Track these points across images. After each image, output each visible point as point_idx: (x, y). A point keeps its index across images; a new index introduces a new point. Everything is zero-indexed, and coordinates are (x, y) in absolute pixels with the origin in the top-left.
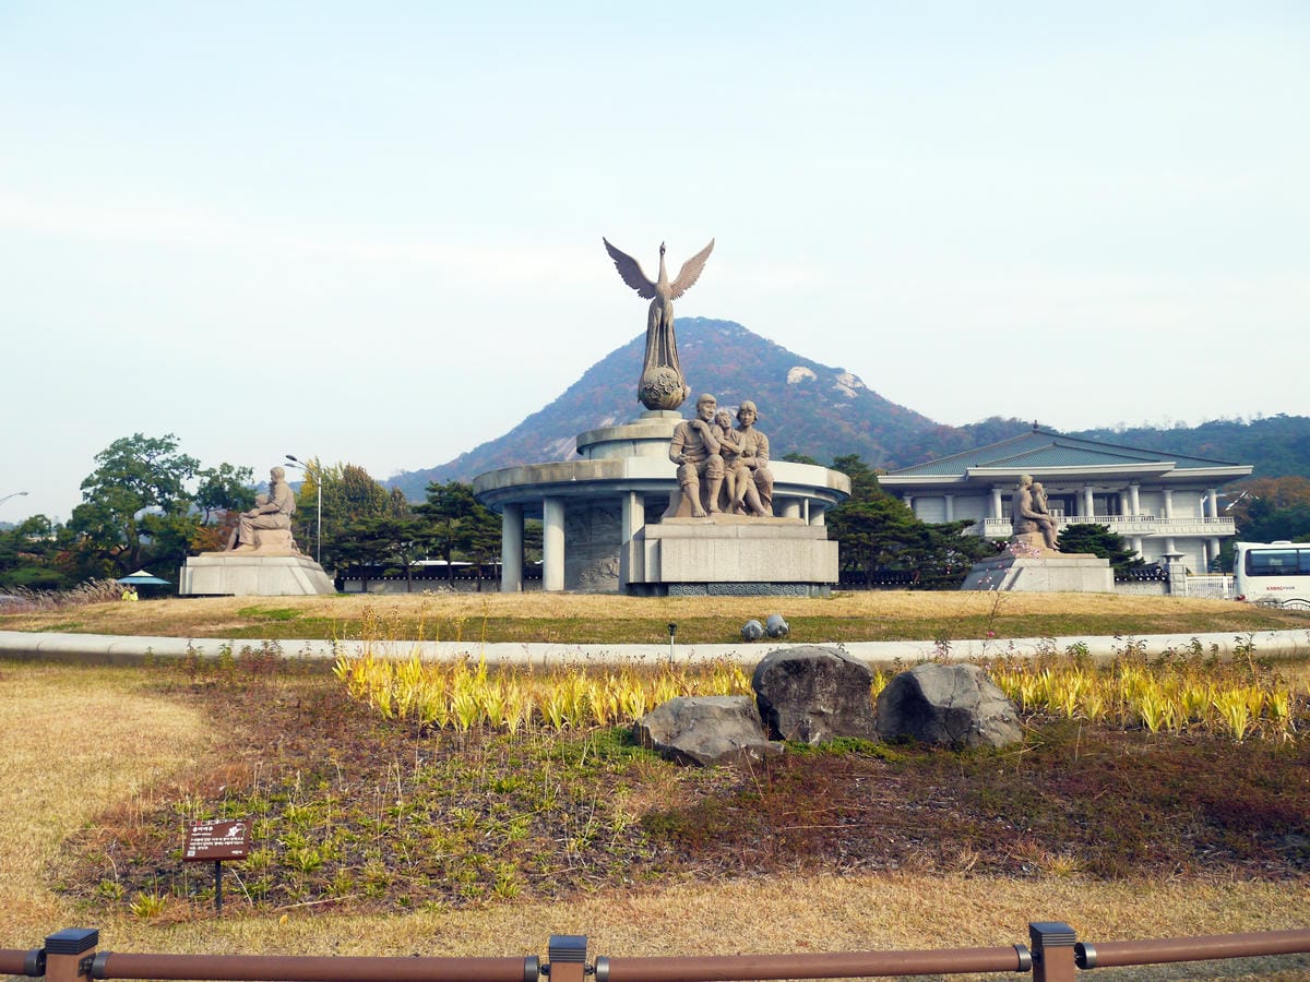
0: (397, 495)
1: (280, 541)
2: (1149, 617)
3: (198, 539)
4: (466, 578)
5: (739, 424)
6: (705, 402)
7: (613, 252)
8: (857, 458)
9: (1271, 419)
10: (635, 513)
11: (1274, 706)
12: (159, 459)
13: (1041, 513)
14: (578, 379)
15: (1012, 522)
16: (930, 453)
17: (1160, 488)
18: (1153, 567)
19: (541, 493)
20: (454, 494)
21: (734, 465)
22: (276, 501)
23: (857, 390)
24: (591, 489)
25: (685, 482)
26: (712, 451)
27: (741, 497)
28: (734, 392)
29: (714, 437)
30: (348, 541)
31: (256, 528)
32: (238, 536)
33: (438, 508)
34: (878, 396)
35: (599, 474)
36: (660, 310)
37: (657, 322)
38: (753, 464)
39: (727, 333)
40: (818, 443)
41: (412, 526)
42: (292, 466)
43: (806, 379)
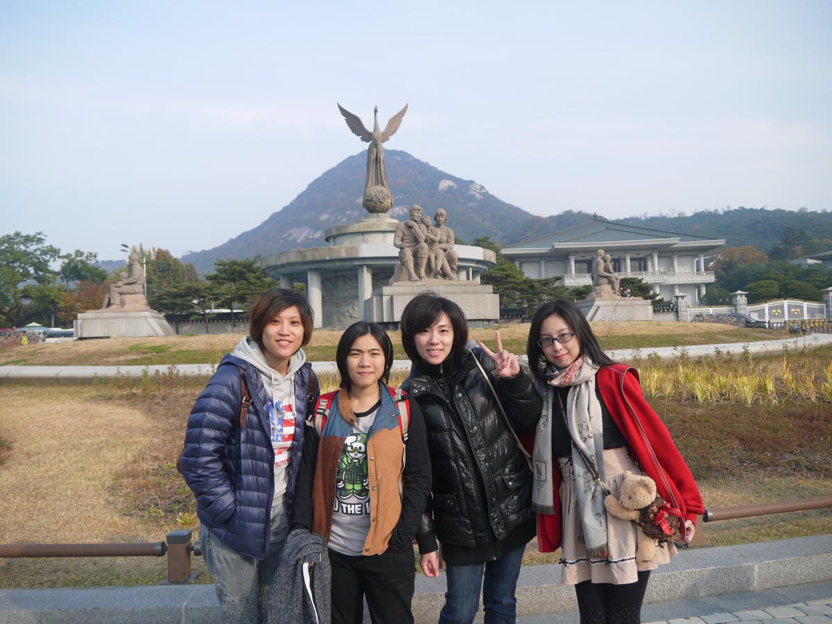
0: (189, 268)
1: (137, 301)
2: (681, 335)
3: (63, 300)
4: (243, 320)
5: (435, 223)
6: (415, 210)
7: (344, 112)
8: (488, 238)
9: (735, 210)
10: (367, 279)
11: (765, 385)
12: (32, 247)
13: (610, 273)
14: (304, 189)
15: (592, 279)
16: (528, 234)
17: (670, 254)
18: (669, 304)
19: (306, 267)
20: (235, 266)
21: (433, 249)
22: (133, 276)
23: (482, 194)
24: (338, 264)
25: (405, 260)
26: (420, 240)
27: (439, 269)
29: (421, 231)
30: (165, 299)
31: (121, 294)
32: (110, 300)
33: (224, 276)
34: (496, 198)
35: (344, 255)
36: (375, 150)
37: (373, 157)
38: (445, 248)
39: (399, 158)
41: (207, 288)
42: (125, 251)
43: (450, 188)
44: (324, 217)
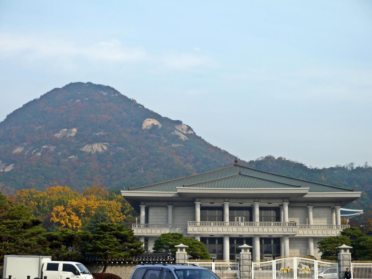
23: (189, 135)
28: (106, 133)
40: (158, 169)
43: (154, 127)
44: (19, 150)
